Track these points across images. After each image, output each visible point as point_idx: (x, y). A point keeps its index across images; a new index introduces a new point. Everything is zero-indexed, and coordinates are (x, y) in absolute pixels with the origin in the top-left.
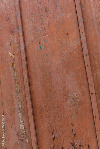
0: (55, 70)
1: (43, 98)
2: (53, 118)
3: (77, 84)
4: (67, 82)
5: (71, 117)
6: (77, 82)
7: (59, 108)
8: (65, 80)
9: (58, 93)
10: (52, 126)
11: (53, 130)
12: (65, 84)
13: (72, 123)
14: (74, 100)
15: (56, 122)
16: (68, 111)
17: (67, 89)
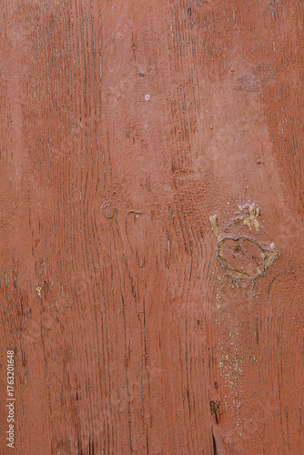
0: (128, 45)
1: (35, 225)
2: (94, 362)
3: (269, 146)
4: (199, 125)
5: (213, 361)
6: (264, 132)
7: (136, 297)
8: (188, 116)
9: (135, 199)
10: (82, 414)
11: (85, 443)
12: (185, 135)
13: (216, 398)
14: (237, 250)
15: (107, 394)
16: (192, 323)
17: (197, 176)
